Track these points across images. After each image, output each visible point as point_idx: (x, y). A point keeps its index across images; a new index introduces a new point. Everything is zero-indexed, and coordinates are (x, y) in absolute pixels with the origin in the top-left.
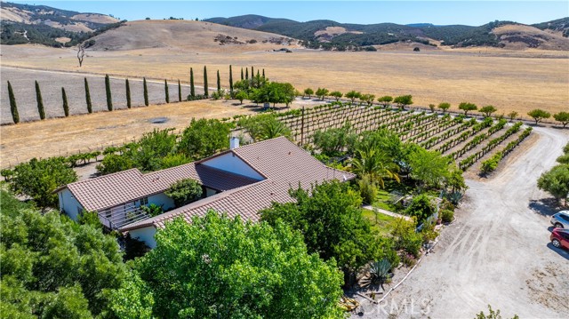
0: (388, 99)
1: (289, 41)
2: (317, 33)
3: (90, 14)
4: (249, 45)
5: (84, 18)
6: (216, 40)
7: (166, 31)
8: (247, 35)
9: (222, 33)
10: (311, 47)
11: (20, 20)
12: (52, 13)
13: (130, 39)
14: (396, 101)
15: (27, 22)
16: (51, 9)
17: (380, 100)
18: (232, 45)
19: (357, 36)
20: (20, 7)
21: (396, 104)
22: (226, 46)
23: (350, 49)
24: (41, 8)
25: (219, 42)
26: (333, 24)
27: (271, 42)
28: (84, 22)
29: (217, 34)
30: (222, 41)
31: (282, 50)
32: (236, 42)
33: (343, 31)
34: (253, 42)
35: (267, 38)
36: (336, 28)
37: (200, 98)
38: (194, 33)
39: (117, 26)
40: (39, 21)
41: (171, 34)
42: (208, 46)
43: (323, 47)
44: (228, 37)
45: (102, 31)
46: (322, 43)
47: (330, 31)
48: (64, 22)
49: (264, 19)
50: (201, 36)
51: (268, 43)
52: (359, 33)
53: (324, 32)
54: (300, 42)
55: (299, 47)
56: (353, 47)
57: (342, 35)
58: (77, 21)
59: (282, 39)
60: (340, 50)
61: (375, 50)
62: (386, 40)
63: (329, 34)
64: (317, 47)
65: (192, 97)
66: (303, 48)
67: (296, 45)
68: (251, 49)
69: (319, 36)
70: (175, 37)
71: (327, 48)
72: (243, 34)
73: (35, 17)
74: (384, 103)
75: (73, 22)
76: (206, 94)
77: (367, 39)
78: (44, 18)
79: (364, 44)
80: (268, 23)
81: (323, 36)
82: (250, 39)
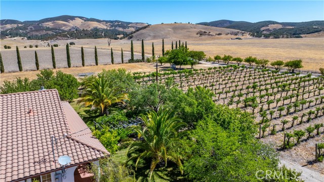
0: (279, 63)
1: (243, 33)
2: (262, 29)
3: (137, 23)
4: (217, 36)
5: (134, 25)
6: (197, 34)
7: (170, 29)
8: (216, 30)
9: (201, 30)
10: (256, 37)
11: (105, 27)
12: (120, 23)
13: (151, 34)
14: (287, 65)
15: (109, 29)
16: (120, 22)
17: (273, 64)
18: (206, 36)
19: (290, 30)
20: (107, 22)
21: (287, 68)
22: (203, 37)
23: (283, 37)
24: (116, 21)
25: (199, 35)
26: (274, 23)
27: (231, 34)
28: (134, 27)
29: (198, 30)
30: (201, 35)
31: (237, 38)
32: (209, 35)
33: (280, 26)
34: (219, 34)
35: (229, 32)
36: (276, 25)
37: (138, 61)
38: (186, 30)
39: (145, 28)
40: (113, 28)
41: (173, 31)
42: (192, 37)
43: (264, 36)
44: (205, 32)
45: (138, 31)
46: (263, 34)
47: (271, 27)
48: (124, 27)
49: (230, 22)
50: (190, 32)
51: (229, 35)
52: (291, 27)
53: (267, 28)
54: (249, 34)
55: (249, 36)
56: (285, 36)
57: (280, 29)
58: (130, 27)
59: (238, 32)
60: (276, 38)
61: (302, 37)
62: (311, 31)
63: (270, 29)
64: (260, 37)
65: (132, 60)
66: (251, 37)
67: (247, 36)
68: (218, 39)
69: (263, 31)
70: (175, 33)
71: (267, 37)
72: (214, 31)
73: (112, 26)
74: (276, 66)
75: (129, 27)
76: (143, 58)
77: (296, 31)
78: (116, 26)
79: (294, 34)
80: (233, 24)
81: (266, 30)
82: (218, 33)
